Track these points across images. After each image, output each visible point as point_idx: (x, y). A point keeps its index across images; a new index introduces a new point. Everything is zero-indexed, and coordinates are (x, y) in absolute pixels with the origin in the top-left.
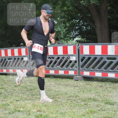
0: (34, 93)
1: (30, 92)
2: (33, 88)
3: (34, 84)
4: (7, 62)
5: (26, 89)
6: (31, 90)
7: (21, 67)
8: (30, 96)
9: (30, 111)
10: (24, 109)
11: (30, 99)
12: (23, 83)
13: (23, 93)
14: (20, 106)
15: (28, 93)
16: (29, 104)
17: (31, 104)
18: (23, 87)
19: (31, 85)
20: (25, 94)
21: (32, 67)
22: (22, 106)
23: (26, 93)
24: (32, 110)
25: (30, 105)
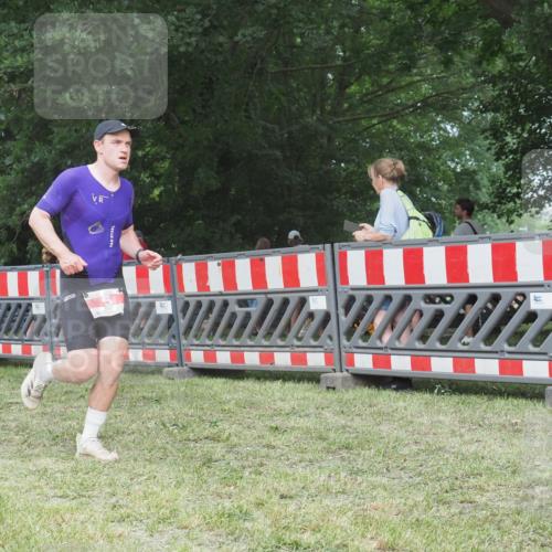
0: (359, 464)
1: (343, 459)
2: (357, 437)
3: (357, 419)
4: (234, 315)
5: (325, 444)
6: (348, 447)
7: (299, 339)
8: (343, 474)
9: (345, 546)
10: (319, 535)
11: (344, 492)
12: (307, 415)
13: (311, 461)
14: (299, 520)
15: (332, 462)
16: (342, 512)
17: (350, 513)
18: (308, 431)
19: (344, 427)
20: (320, 468)
21: (348, 340)
22: (310, 521)
23: (324, 464)
24: (356, 543)
25: (344, 521)
